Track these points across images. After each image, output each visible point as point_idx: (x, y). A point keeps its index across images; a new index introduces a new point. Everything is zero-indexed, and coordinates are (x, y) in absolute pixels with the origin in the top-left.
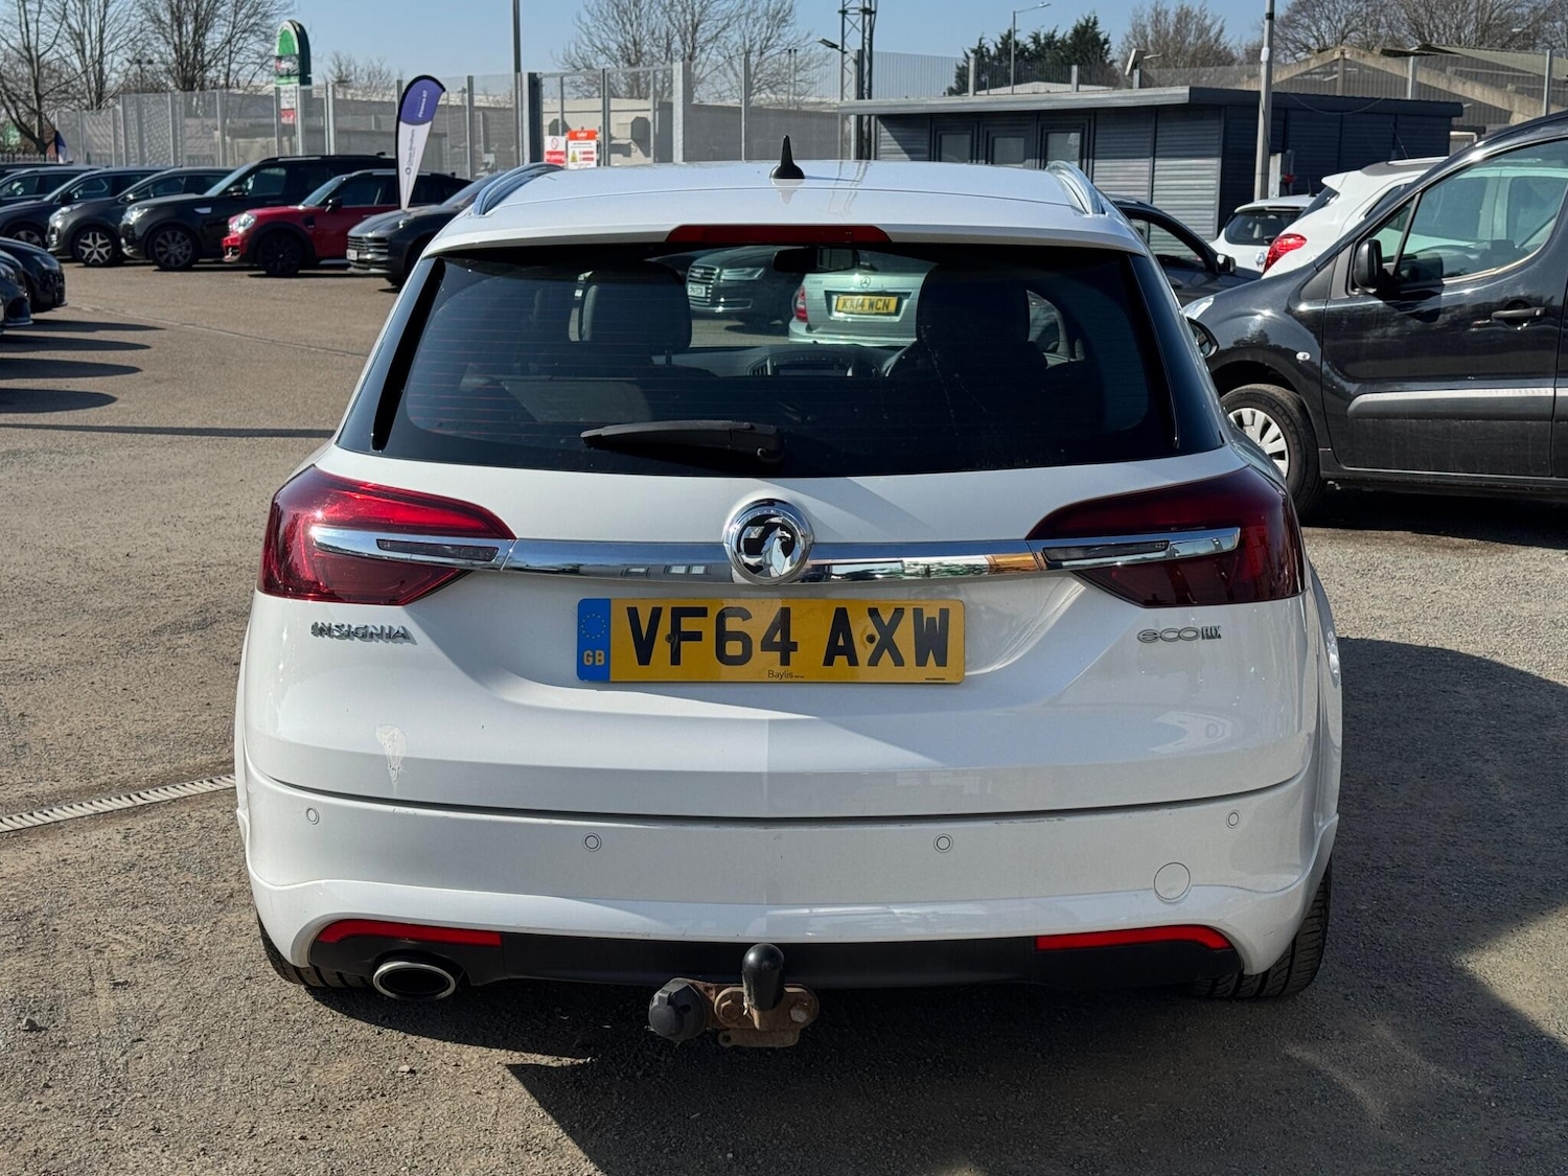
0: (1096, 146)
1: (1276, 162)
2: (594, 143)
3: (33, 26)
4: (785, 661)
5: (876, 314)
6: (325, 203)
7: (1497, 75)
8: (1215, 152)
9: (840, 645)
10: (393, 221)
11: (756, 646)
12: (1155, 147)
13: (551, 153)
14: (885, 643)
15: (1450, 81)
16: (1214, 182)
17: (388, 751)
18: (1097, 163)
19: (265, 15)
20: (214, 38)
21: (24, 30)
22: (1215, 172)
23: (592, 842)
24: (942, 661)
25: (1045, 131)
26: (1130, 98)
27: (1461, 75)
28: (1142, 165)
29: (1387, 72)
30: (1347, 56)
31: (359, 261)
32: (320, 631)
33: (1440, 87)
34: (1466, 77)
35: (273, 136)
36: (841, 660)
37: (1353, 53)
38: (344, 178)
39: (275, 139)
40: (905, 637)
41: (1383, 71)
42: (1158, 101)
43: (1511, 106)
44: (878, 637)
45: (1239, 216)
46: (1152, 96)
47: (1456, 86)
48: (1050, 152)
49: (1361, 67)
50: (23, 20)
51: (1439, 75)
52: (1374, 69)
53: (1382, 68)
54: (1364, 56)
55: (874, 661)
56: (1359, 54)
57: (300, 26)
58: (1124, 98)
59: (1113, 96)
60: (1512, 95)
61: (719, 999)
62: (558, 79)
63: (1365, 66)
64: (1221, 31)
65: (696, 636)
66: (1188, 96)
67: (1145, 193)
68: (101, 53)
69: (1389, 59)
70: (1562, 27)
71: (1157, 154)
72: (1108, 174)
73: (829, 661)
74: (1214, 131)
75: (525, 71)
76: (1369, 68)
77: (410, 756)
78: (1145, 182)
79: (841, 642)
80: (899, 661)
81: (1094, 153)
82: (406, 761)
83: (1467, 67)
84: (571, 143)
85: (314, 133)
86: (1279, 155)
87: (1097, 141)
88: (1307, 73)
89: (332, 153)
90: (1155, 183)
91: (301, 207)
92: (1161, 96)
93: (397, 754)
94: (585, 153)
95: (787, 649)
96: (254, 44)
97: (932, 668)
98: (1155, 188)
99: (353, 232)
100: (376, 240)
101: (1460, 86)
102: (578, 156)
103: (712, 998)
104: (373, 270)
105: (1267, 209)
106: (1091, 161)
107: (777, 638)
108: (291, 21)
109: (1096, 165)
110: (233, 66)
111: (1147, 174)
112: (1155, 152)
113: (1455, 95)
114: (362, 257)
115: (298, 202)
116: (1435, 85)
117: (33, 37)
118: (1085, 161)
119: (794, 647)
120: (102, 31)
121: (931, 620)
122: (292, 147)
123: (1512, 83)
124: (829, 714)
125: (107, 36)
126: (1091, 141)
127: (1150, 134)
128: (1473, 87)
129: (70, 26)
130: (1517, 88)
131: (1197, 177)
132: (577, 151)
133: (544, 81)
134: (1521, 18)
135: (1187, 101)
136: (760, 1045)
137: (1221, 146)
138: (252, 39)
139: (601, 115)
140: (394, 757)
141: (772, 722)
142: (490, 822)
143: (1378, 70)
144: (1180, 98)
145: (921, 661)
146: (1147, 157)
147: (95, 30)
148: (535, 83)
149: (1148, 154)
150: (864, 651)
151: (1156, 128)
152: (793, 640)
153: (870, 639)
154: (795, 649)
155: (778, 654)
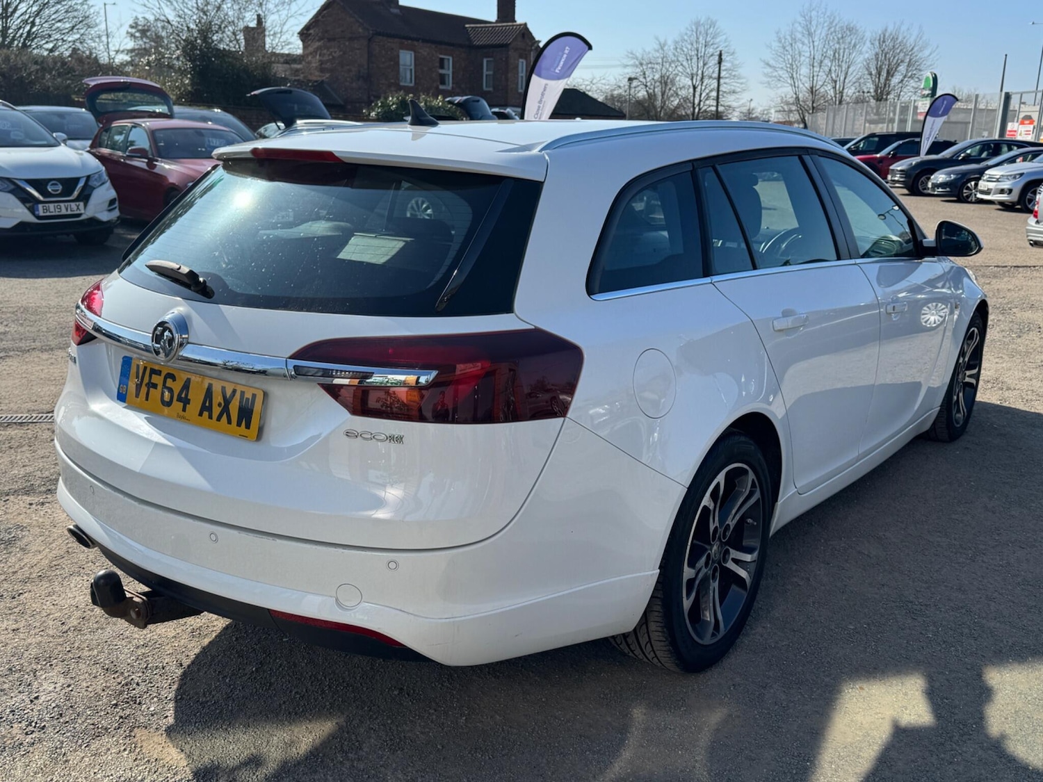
2: (1032, 126)
3: (815, 78)
4: (184, 410)
6: (889, 154)
9: (206, 408)
10: (910, 162)
11: (175, 398)
13: (1010, 131)
14: (225, 410)
19: (920, 70)
20: (895, 80)
21: (811, 79)
24: (248, 425)
31: (892, 180)
35: (885, 123)
36: (206, 414)
38: (901, 142)
39: (886, 125)
40: (234, 407)
44: (223, 404)
50: (812, 75)
55: (219, 419)
57: (935, 75)
62: (1020, 95)
65: (155, 386)
68: (843, 89)
73: (201, 414)
75: (1005, 90)
79: (207, 404)
80: (229, 422)
84: (1021, 126)
85: (903, 121)
89: (909, 131)
91: (878, 155)
94: (1027, 131)
95: (185, 401)
96: (912, 83)
97: (243, 428)
99: (891, 167)
100: (901, 171)
102: (1023, 133)
104: (897, 185)
107: (183, 395)
108: (931, 73)
110: (902, 93)
114: (893, 179)
115: (877, 153)
117: (815, 82)
119: (189, 402)
120: (845, 78)
121: (248, 399)
122: (893, 128)
125: (847, 81)
129: (832, 77)
132: (1023, 130)
133: (1013, 96)
138: (912, 81)
139: (1038, 113)
145: (239, 425)
147: (842, 78)
148: (1008, 97)
150: (216, 411)
152: (189, 398)
153: (219, 405)
154: (189, 404)
155: (182, 404)
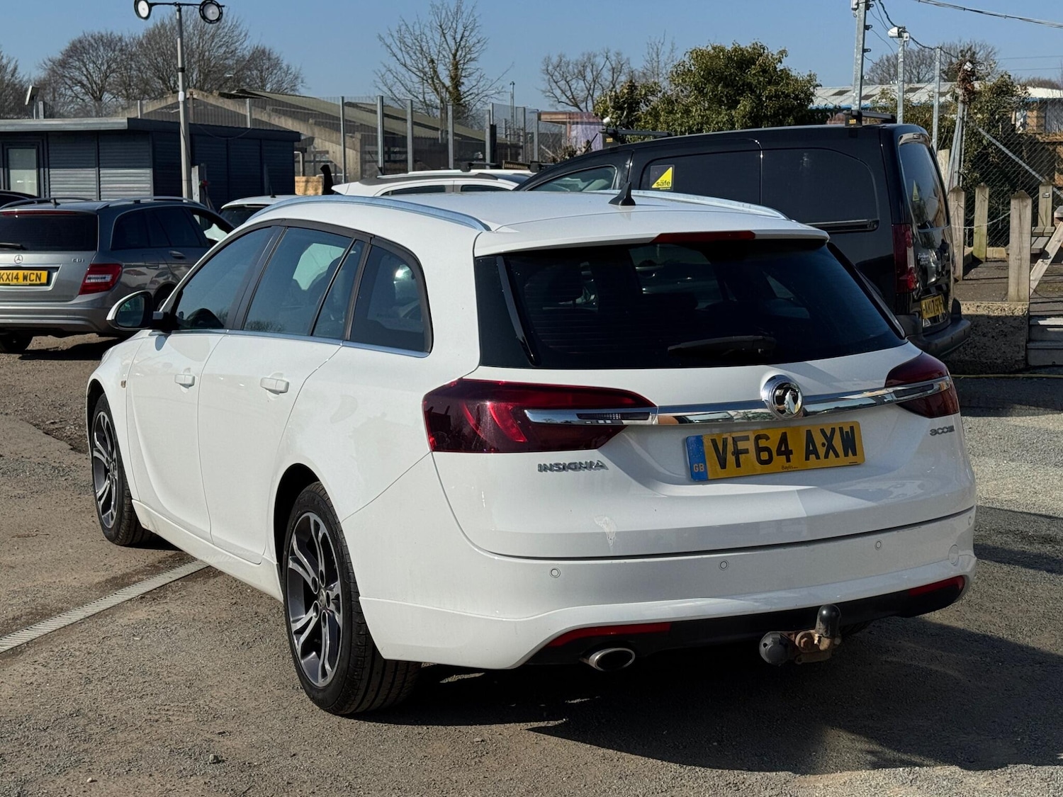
0: (50, 159)
1: (195, 171)
4: (788, 460)
5: (30, 285)
7: (298, 112)
8: (148, 165)
9: (811, 451)
11: (774, 454)
12: (99, 160)
14: (830, 447)
15: (270, 115)
16: (149, 185)
17: (607, 530)
18: (52, 171)
22: (149, 179)
23: (724, 565)
24: (855, 454)
25: (6, 147)
26: (80, 124)
27: (276, 112)
28: (91, 173)
29: (225, 109)
30: (195, 96)
32: (543, 468)
33: (263, 119)
34: (279, 113)
36: (812, 457)
37: (199, 94)
40: (837, 442)
41: (221, 108)
42: (103, 128)
43: (313, 133)
44: (826, 444)
45: (224, 211)
46: (98, 123)
47: (274, 119)
48: (11, 162)
49: (206, 105)
51: (262, 112)
52: (214, 106)
53: (220, 105)
54: (207, 96)
55: (826, 456)
56: (203, 95)
58: (75, 124)
59: (66, 122)
60: (313, 126)
61: (798, 639)
63: (208, 104)
64: (15, 69)
65: (746, 451)
66: (127, 125)
67: (94, 193)
69: (226, 100)
70: (257, 74)
71: (101, 165)
72: (62, 179)
73: (807, 458)
74: (145, 148)
76: (211, 105)
77: (619, 531)
78: (94, 185)
79: (811, 448)
80: (837, 455)
81: (49, 165)
82: (618, 534)
83: (279, 106)
86: (197, 167)
87: (50, 155)
88: (165, 107)
90: (101, 186)
92: (105, 123)
93: (612, 531)
95: (787, 453)
97: (851, 457)
98: (101, 190)
101: (277, 119)
103: (793, 639)
105: (246, 206)
106: (47, 170)
107: (783, 449)
109: (51, 173)
111: (95, 179)
112: (99, 164)
113: (273, 125)
116: (260, 118)
118: (42, 170)
119: (791, 452)
121: (847, 433)
123: (313, 118)
124: (822, 484)
126: (46, 156)
127: (94, 151)
128: (286, 120)
130: (316, 121)
131: (135, 182)
134: (230, 68)
135: (126, 128)
136: (814, 661)
137: (151, 160)
140: (610, 532)
141: (798, 491)
142: (670, 561)
143: (218, 107)
144: (123, 126)
145: (846, 455)
146: (94, 168)
149: (94, 165)
150: (822, 451)
151: (98, 147)
152: (790, 449)
153: (823, 445)
154: (792, 454)
155: (785, 457)
